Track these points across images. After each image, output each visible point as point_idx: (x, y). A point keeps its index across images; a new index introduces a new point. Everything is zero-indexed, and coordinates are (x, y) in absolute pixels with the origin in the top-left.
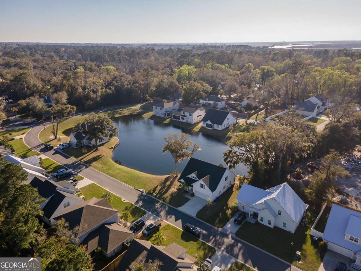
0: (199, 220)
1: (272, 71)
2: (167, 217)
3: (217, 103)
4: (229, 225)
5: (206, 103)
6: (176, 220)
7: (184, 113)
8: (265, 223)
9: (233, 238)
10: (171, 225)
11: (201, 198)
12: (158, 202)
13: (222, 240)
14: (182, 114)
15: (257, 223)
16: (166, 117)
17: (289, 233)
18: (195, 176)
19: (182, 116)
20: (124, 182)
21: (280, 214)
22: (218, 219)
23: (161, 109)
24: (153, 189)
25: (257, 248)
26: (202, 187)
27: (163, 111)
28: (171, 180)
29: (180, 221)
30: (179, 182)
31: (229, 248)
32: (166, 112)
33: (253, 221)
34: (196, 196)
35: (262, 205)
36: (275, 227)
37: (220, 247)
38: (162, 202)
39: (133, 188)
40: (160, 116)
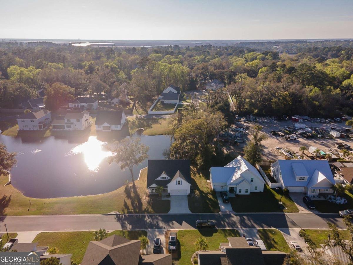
0: (197, 214)
1: (115, 68)
2: (169, 225)
3: (92, 104)
4: (223, 207)
5: (78, 105)
6: (181, 224)
7: (69, 121)
8: (243, 193)
9: (236, 215)
10: (182, 230)
11: (178, 195)
12: (145, 217)
13: (231, 221)
14: (66, 121)
15: (237, 196)
16: (42, 130)
17: (261, 192)
18: (166, 176)
19: (66, 123)
20: (81, 213)
21: (252, 181)
22: (210, 206)
23: (32, 121)
24: (124, 207)
25: (257, 213)
26: (179, 184)
27: (36, 123)
28: (132, 190)
29: (184, 222)
30: (149, 188)
31: (243, 224)
32: (40, 123)
33: (233, 196)
34: (173, 195)
35: (240, 178)
36: (251, 193)
37: (236, 226)
38: (148, 214)
39: (100, 215)
40: (32, 129)
